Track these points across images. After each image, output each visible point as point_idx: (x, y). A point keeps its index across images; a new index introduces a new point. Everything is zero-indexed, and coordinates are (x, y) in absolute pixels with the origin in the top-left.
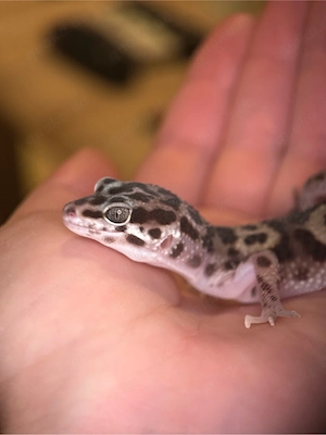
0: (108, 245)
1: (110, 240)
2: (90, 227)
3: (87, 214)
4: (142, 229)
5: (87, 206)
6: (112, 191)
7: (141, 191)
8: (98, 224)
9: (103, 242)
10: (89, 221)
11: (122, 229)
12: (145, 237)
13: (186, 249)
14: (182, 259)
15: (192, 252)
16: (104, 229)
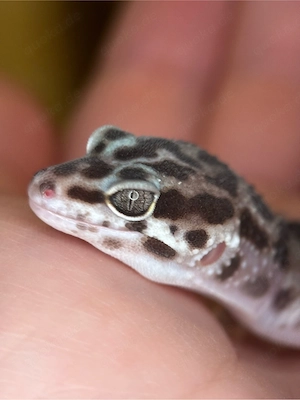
0: (108, 251)
1: (113, 243)
2: (80, 217)
3: (76, 193)
4: (173, 230)
5: (76, 180)
6: (122, 154)
7: (171, 157)
8: (95, 213)
9: (99, 247)
10: (79, 207)
11: (139, 227)
12: (178, 243)
13: (244, 264)
14: (235, 282)
15: (255, 270)
16: (106, 224)
